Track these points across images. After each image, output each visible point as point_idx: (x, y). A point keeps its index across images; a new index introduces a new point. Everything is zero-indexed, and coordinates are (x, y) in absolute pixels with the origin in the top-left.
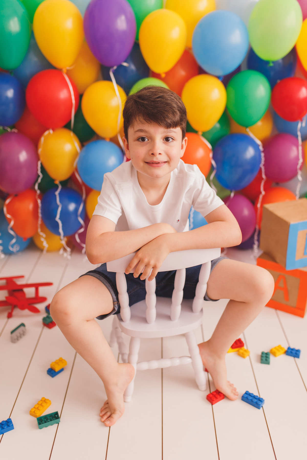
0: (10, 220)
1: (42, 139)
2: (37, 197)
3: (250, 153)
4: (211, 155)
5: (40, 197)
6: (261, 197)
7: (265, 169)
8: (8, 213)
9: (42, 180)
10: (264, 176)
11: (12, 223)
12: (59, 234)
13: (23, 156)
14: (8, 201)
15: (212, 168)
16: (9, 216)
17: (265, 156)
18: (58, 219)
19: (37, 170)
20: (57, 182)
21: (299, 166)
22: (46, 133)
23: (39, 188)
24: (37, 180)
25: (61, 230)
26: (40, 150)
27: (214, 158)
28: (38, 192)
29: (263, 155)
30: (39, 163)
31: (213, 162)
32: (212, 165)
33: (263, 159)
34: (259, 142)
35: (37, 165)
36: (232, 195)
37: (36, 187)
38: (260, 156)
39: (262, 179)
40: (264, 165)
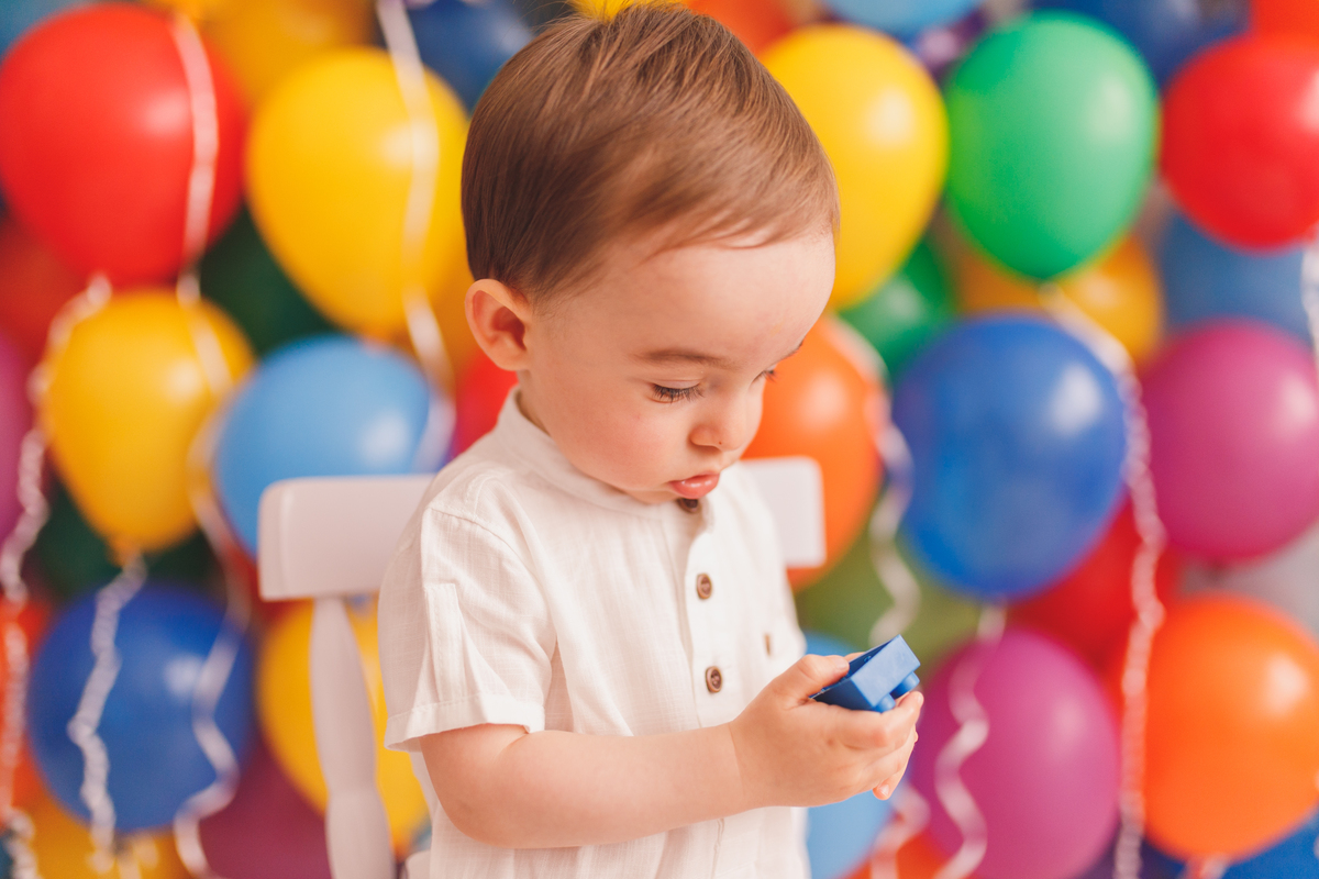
2: (6, 615)
4: (876, 407)
5: (27, 620)
6: (1141, 640)
9: (42, 533)
10: (1149, 521)
12: (84, 814)
15: (885, 477)
18: (84, 730)
19: (16, 478)
20: (123, 553)
23: (25, 574)
24: (13, 529)
25: (96, 795)
26: (45, 383)
28: (19, 594)
30: (34, 446)
32: (881, 463)
34: (1113, 353)
36: (994, 623)
37: (9, 566)
39: (1143, 540)
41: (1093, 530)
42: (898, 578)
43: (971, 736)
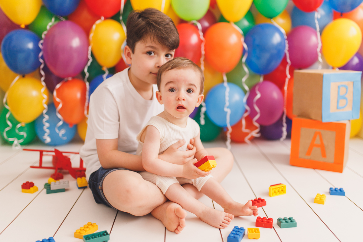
0: (59, 103)
1: (94, 27)
2: (86, 79)
3: (276, 39)
4: (242, 39)
5: (89, 80)
6: (287, 80)
7: (290, 54)
8: (58, 96)
9: (92, 63)
10: (288, 61)
11: (60, 106)
13: (76, 42)
14: (58, 86)
15: (244, 51)
16: (58, 100)
17: (289, 43)
19: (88, 54)
20: (105, 69)
21: (319, 50)
22: (98, 22)
23: (88, 71)
24: (87, 63)
26: (91, 35)
27: (246, 41)
28: (87, 75)
29: (286, 42)
30: (90, 48)
31: (245, 46)
32: (244, 49)
33: (287, 46)
34: (283, 31)
35: (88, 50)
36: (261, 79)
37: (86, 70)
38: (285, 43)
39: (287, 63)
40: (288, 51)
41: (279, 61)
42: (246, 69)
43: (259, 96)
